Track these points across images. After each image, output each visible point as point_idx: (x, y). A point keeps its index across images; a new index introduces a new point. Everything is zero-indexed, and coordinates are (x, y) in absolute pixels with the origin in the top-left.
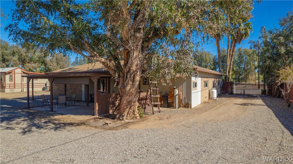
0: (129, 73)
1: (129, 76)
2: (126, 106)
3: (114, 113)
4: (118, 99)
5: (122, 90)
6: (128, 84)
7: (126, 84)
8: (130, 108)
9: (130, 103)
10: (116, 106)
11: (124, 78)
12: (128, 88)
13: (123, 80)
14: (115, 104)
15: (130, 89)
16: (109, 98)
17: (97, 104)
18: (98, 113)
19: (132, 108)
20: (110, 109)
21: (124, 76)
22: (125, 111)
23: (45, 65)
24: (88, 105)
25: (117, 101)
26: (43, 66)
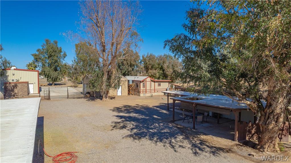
0: (271, 114)
1: (272, 117)
2: (267, 140)
3: (250, 140)
4: (254, 128)
5: (263, 126)
6: (271, 123)
7: (269, 122)
8: (271, 142)
9: (271, 138)
10: (252, 134)
11: (265, 116)
12: (271, 127)
13: (265, 118)
14: (251, 132)
15: (273, 128)
16: (246, 127)
17: (237, 132)
18: (238, 139)
19: (273, 142)
20: (247, 136)
21: (266, 115)
22: (266, 144)
23: (163, 71)
24: (218, 123)
25: (253, 130)
26: (161, 72)
